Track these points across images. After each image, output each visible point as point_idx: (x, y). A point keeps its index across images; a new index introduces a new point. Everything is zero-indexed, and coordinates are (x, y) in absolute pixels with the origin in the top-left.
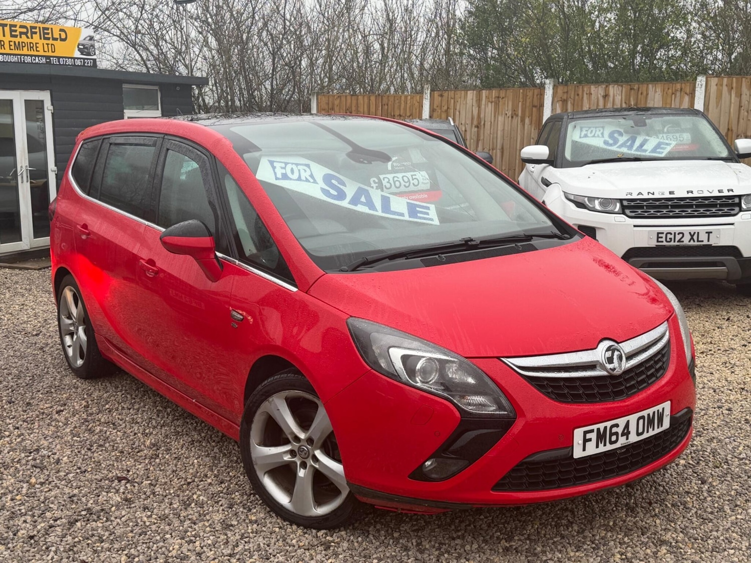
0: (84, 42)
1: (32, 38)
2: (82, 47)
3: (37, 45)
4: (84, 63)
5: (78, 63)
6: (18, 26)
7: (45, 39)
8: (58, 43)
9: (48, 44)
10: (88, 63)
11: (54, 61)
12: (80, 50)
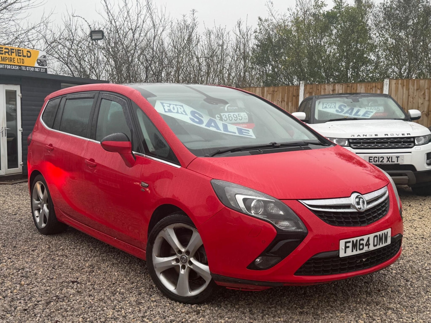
0: (41, 59)
1: (11, 55)
2: (39, 61)
3: (14, 59)
4: (40, 70)
5: (37, 70)
6: (4, 48)
7: (19, 56)
8: (26, 59)
9: (20, 59)
10: (42, 70)
11: (24, 68)
12: (38, 63)
